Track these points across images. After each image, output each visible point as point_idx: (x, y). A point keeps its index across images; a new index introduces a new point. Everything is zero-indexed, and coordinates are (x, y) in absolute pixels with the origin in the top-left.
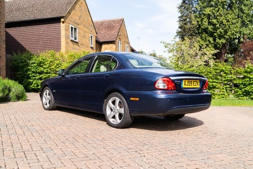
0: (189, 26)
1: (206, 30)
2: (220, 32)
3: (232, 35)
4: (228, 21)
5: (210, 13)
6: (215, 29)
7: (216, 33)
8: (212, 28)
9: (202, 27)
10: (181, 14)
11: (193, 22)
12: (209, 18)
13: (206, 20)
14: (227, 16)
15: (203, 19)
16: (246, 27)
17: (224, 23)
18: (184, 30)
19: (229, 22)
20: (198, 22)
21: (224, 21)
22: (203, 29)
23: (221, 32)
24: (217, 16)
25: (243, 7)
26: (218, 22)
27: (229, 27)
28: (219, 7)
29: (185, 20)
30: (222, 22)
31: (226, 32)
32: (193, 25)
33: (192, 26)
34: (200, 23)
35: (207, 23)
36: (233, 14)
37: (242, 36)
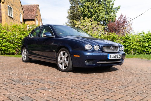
0: (76, 12)
1: (86, 15)
2: (95, 17)
3: (102, 19)
5: (89, 5)
6: (92, 15)
8: (90, 14)
9: (84, 13)
10: (71, 5)
11: (79, 10)
12: (88, 9)
13: (86, 9)
14: (98, 8)
15: (84, 9)
16: (108, 15)
17: (97, 12)
18: (74, 15)
19: (100, 11)
20: (82, 10)
24: (93, 7)
25: (107, 3)
26: (93, 11)
27: (100, 14)
28: (94, 2)
29: (74, 9)
31: (98, 17)
32: (79, 12)
34: (83, 11)
35: (87, 11)
36: (102, 7)
37: (106, 20)
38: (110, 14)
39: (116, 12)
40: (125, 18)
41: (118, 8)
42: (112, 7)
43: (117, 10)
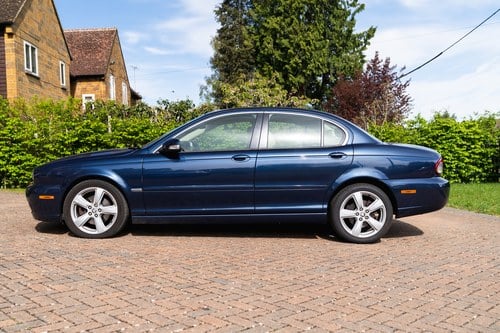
0: (237, 48)
1: (268, 58)
3: (316, 69)
4: (308, 43)
5: (277, 27)
6: (287, 56)
7: (288, 64)
8: (280, 55)
9: (262, 52)
10: (223, 24)
11: (246, 42)
12: (275, 37)
13: (269, 38)
14: (306, 35)
15: (263, 37)
16: (338, 56)
17: (302, 47)
18: (230, 57)
19: (310, 45)
20: (254, 42)
21: (303, 44)
22: (264, 56)
23: (296, 63)
24: (290, 32)
25: (333, 21)
26: (291, 44)
27: (311, 54)
28: (293, 17)
29: (230, 37)
30: (298, 46)
31: (305, 63)
32: (245, 47)
33: (243, 49)
34: (258, 44)
35: (270, 46)
36: (316, 32)
37: (332, 71)
38: (344, 55)
39: (363, 49)
40: (386, 66)
41: (369, 37)
42: (350, 31)
43: (366, 41)
